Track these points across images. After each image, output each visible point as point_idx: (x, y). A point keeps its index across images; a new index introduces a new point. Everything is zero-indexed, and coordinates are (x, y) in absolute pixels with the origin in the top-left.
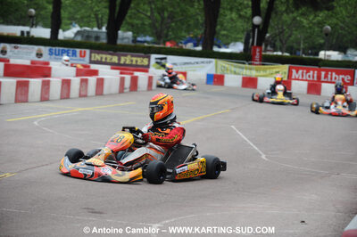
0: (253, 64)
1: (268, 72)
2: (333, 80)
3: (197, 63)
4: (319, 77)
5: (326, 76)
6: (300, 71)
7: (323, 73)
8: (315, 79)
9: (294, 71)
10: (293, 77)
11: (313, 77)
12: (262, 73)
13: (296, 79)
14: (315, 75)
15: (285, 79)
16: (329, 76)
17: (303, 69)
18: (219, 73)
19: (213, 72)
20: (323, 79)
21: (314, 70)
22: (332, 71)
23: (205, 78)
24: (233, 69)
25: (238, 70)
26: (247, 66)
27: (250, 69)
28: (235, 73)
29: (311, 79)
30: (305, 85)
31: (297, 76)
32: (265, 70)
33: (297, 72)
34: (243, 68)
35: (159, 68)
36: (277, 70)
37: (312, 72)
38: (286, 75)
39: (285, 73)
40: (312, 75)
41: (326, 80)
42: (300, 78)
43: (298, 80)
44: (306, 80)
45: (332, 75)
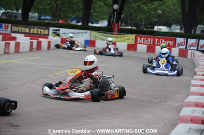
0: (114, 34)
1: (123, 39)
3: (79, 33)
4: (154, 42)
5: (158, 42)
6: (143, 39)
7: (156, 40)
8: (152, 43)
9: (139, 38)
10: (138, 42)
12: (119, 39)
13: (140, 43)
14: (152, 41)
15: (134, 43)
16: (160, 42)
17: (144, 37)
18: (92, 39)
19: (89, 39)
20: (156, 44)
21: (151, 38)
22: (162, 38)
23: (83, 42)
24: (101, 37)
25: (104, 38)
26: (110, 35)
27: (112, 37)
28: (102, 39)
29: (149, 43)
30: (145, 47)
33: (141, 39)
34: (107, 36)
35: (55, 36)
36: (128, 38)
37: (149, 39)
38: (134, 41)
39: (133, 40)
40: (150, 40)
41: (158, 44)
42: (143, 43)
43: (141, 44)
44: (146, 44)
45: (162, 41)
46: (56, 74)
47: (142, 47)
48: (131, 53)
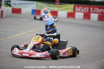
0: (56, 4)
1: (63, 8)
2: (97, 12)
5: (93, 10)
6: (80, 8)
7: (92, 9)
8: (88, 11)
9: (77, 8)
10: (76, 10)
11: (86, 10)
12: (60, 9)
13: (77, 12)
14: (88, 10)
15: (72, 11)
16: (95, 10)
17: (81, 6)
18: (38, 9)
19: (35, 8)
20: (91, 11)
21: (87, 7)
22: (96, 7)
23: (31, 11)
26: (52, 5)
27: (54, 7)
29: (85, 11)
30: (82, 15)
31: (78, 10)
32: (61, 7)
33: (78, 8)
34: (50, 6)
35: (7, 6)
36: (68, 7)
39: (72, 9)
40: (86, 9)
41: (93, 12)
42: (80, 11)
43: (79, 12)
44: (83, 12)
45: (96, 9)
46: (9, 38)
47: (79, 15)
48: (71, 20)
